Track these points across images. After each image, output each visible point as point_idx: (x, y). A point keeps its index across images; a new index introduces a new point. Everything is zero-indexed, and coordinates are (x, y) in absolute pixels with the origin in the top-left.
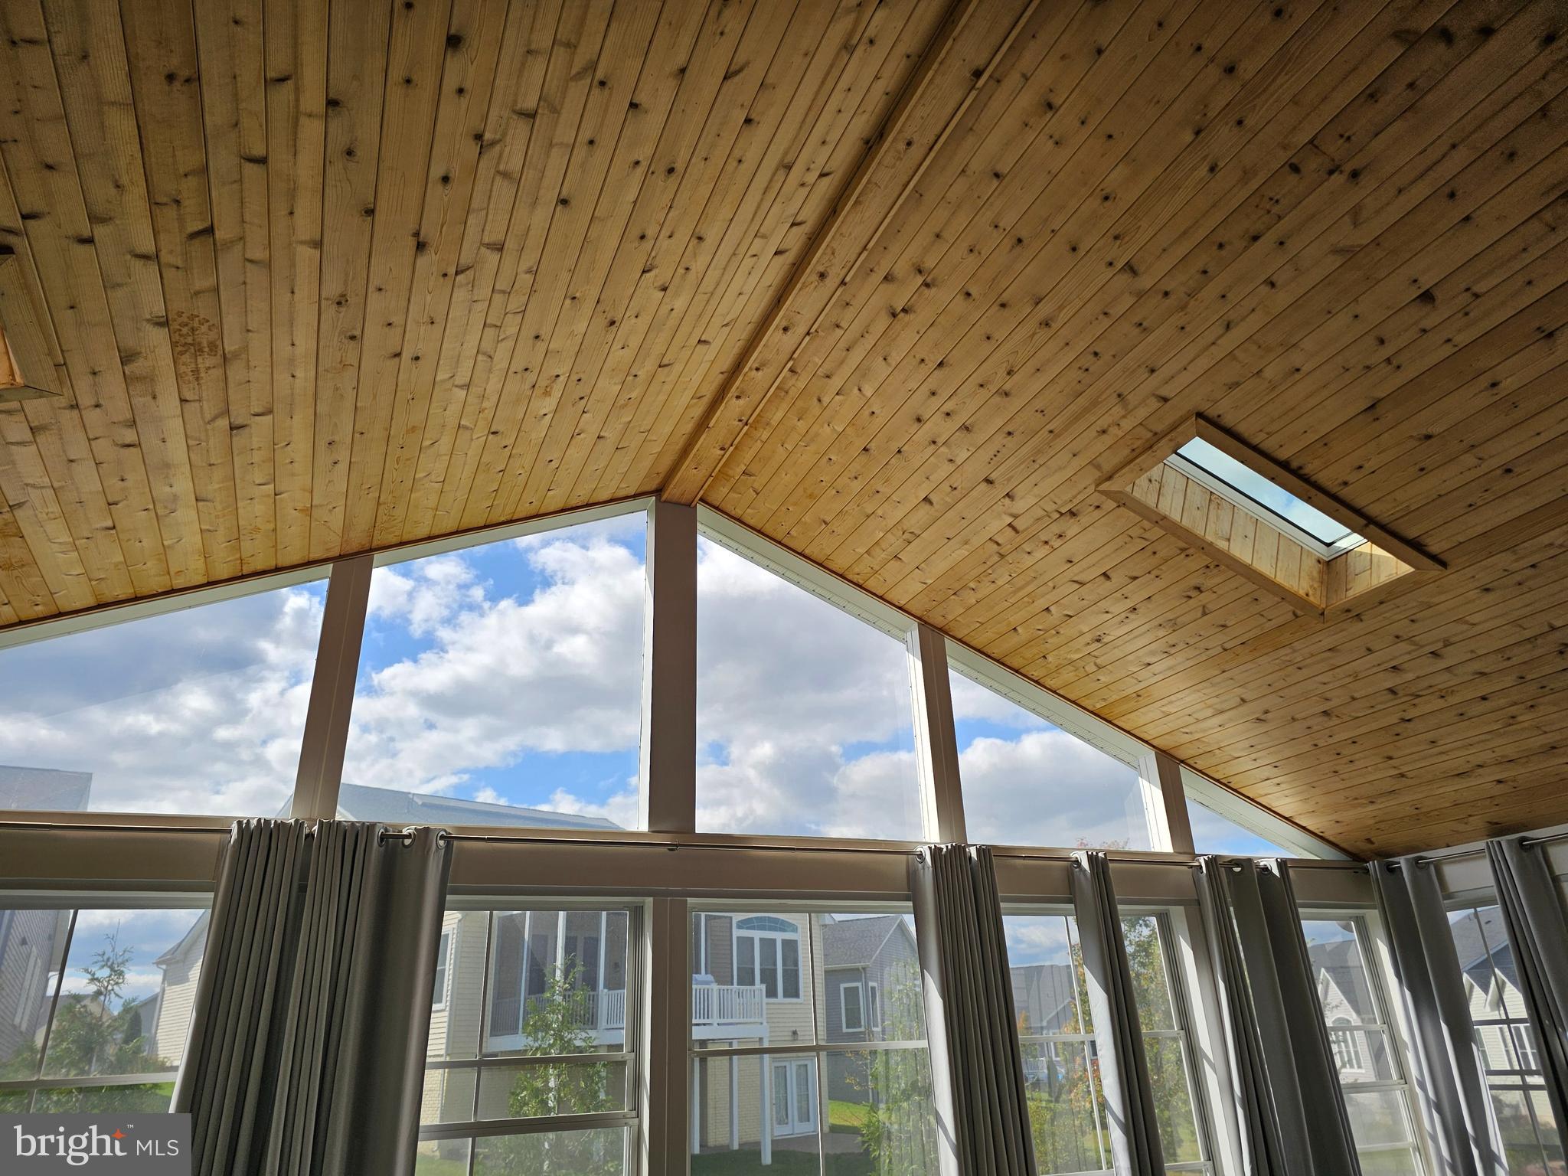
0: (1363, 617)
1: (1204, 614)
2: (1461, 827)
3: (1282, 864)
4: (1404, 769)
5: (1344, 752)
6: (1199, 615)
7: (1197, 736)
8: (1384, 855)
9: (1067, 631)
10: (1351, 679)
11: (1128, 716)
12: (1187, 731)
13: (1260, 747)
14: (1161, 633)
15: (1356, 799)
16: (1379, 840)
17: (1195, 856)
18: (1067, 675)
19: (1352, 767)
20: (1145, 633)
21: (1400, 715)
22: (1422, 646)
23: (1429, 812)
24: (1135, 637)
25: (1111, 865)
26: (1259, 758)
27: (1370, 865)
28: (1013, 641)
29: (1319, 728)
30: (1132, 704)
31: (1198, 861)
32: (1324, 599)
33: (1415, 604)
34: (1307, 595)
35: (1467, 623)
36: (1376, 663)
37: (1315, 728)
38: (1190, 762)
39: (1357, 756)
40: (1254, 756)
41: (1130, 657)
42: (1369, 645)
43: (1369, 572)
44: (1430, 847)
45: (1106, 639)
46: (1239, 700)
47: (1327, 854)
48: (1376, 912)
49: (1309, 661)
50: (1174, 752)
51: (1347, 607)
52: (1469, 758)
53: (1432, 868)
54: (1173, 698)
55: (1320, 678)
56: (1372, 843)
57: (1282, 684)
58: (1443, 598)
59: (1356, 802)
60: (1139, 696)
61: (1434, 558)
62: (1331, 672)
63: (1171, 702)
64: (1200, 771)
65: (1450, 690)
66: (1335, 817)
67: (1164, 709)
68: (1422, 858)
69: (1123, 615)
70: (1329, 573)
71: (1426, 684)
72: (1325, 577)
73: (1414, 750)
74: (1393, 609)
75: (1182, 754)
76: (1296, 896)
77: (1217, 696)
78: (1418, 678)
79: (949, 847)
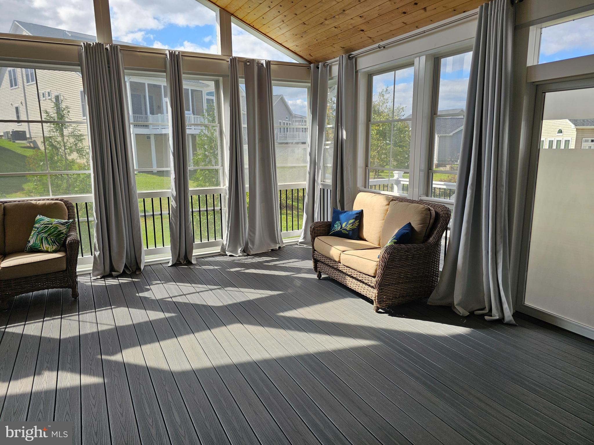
2: (334, 49)
8: (317, 62)
16: (314, 55)
17: (231, 57)
25: (182, 58)
27: (312, 65)
38: (237, 15)
44: (329, 59)
50: (230, 10)
53: (328, 66)
56: (312, 56)
64: (241, 20)
68: (326, 63)
79: (95, 44)
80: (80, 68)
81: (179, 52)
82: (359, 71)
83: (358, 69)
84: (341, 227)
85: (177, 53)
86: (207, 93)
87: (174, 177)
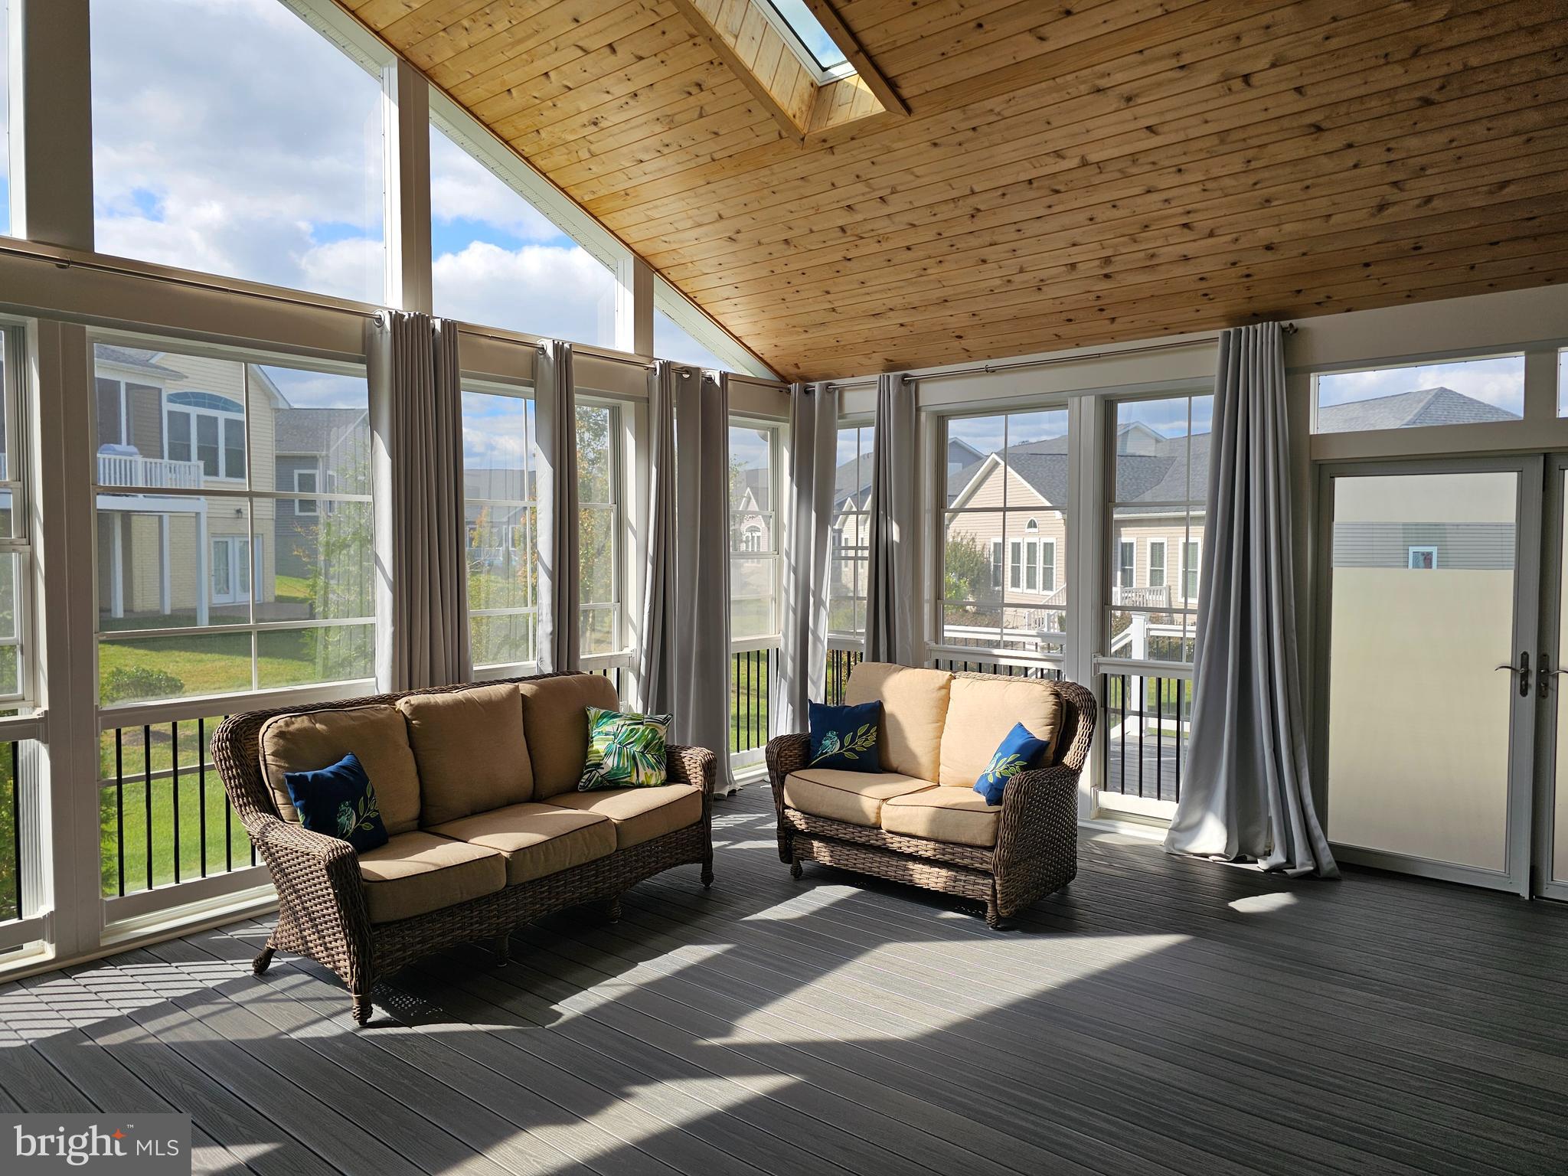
0: (835, 150)
1: (701, 116)
2: (865, 361)
3: (724, 376)
4: (836, 304)
5: (794, 282)
6: (696, 116)
7: (674, 246)
8: (805, 379)
9: (565, 105)
10: (812, 212)
11: (614, 215)
12: (667, 240)
13: (727, 266)
14: (658, 128)
15: (794, 327)
16: (805, 366)
17: (652, 359)
18: (559, 158)
19: (798, 296)
20: (642, 125)
21: (843, 254)
22: (874, 190)
23: (845, 345)
24: (631, 128)
25: (575, 357)
26: (724, 277)
27: (792, 386)
28: (506, 105)
29: (778, 255)
30: (619, 203)
31: (654, 364)
32: (808, 125)
33: (878, 146)
34: (794, 116)
35: (912, 173)
36: (836, 199)
37: (775, 255)
38: (665, 272)
39: (803, 287)
40: (720, 275)
41: (624, 150)
42: (834, 180)
43: (850, 105)
44: (840, 376)
45: (604, 124)
46: (717, 216)
47: (763, 373)
48: (788, 425)
49: (781, 187)
50: (652, 260)
51: (824, 136)
52: (884, 301)
53: (837, 392)
54: (658, 202)
55: (788, 206)
56: (799, 368)
57: (756, 206)
58: (900, 145)
59: (793, 329)
60: (627, 194)
61: (903, 102)
62: (798, 202)
63: (656, 207)
64: (671, 282)
65: (886, 236)
66: (775, 341)
67: (649, 213)
68: (831, 384)
69: (623, 100)
70: (817, 100)
71: (870, 227)
72: (814, 102)
73: (848, 288)
74: (860, 148)
75: (658, 263)
76: (729, 405)
77: (698, 208)
78: (865, 220)
79: (412, 315)
80: (364, 367)
81: (570, 345)
82: (923, 408)
83: (921, 404)
84: (842, 746)
85: (566, 346)
86: (171, 395)
87: (549, 629)
